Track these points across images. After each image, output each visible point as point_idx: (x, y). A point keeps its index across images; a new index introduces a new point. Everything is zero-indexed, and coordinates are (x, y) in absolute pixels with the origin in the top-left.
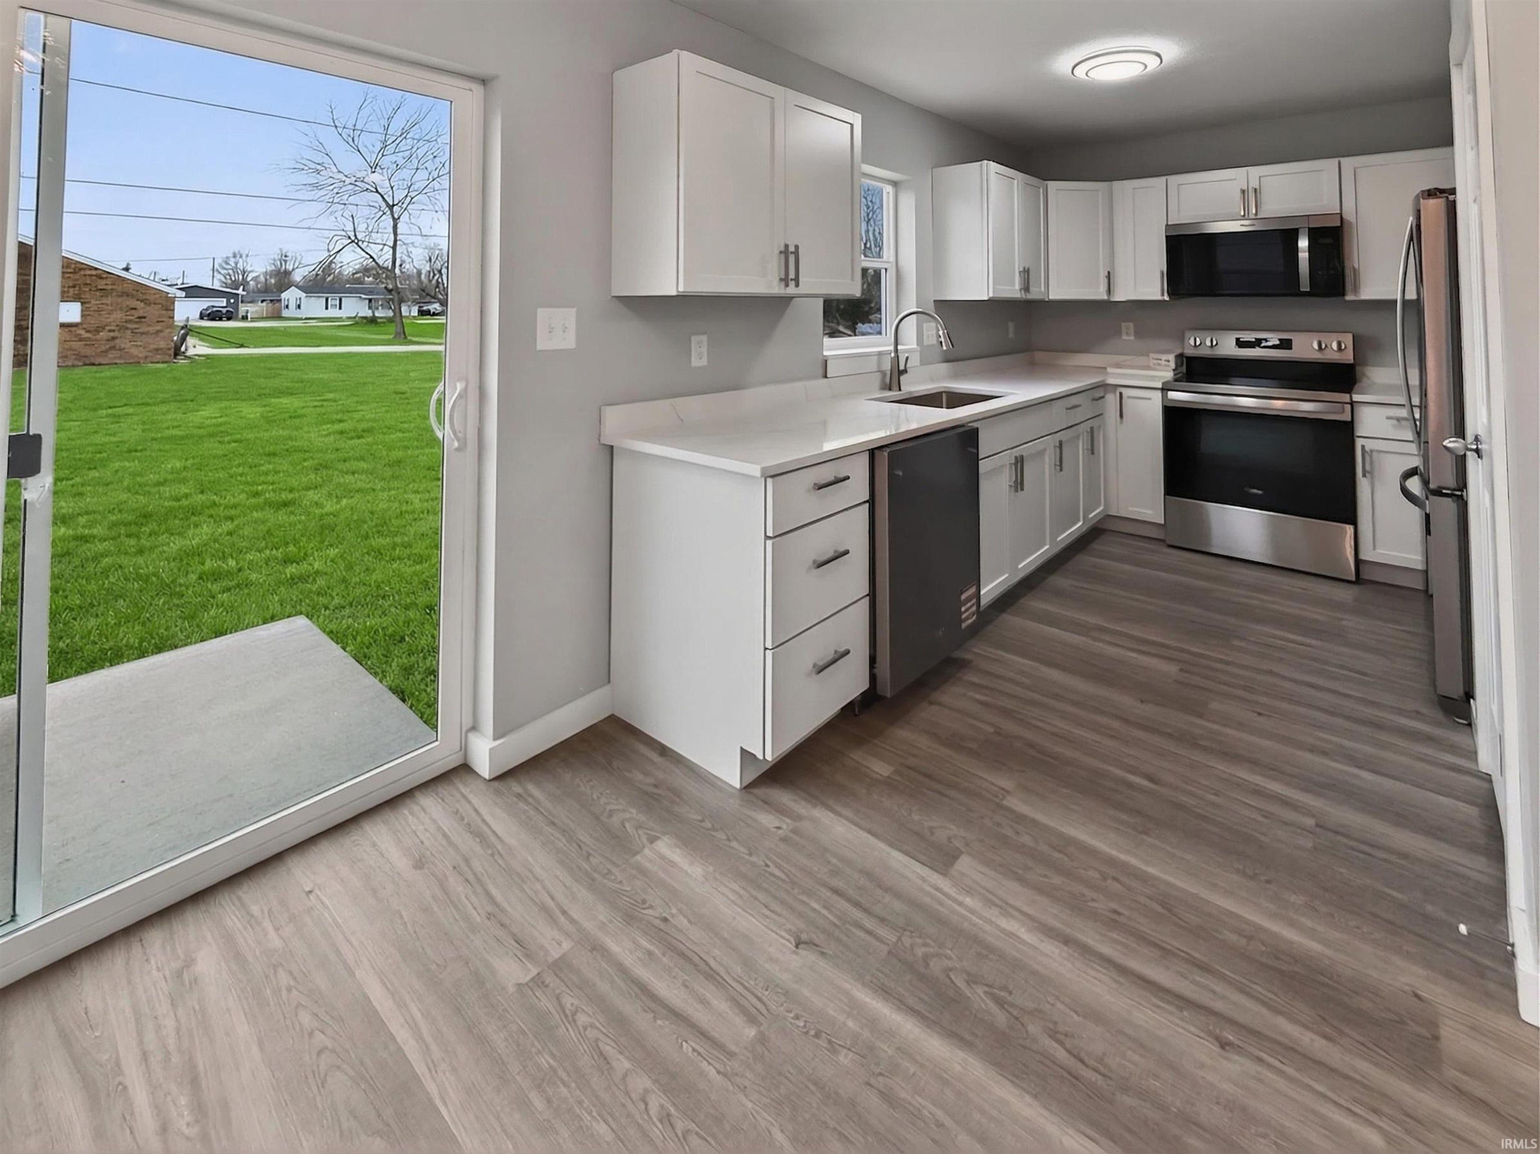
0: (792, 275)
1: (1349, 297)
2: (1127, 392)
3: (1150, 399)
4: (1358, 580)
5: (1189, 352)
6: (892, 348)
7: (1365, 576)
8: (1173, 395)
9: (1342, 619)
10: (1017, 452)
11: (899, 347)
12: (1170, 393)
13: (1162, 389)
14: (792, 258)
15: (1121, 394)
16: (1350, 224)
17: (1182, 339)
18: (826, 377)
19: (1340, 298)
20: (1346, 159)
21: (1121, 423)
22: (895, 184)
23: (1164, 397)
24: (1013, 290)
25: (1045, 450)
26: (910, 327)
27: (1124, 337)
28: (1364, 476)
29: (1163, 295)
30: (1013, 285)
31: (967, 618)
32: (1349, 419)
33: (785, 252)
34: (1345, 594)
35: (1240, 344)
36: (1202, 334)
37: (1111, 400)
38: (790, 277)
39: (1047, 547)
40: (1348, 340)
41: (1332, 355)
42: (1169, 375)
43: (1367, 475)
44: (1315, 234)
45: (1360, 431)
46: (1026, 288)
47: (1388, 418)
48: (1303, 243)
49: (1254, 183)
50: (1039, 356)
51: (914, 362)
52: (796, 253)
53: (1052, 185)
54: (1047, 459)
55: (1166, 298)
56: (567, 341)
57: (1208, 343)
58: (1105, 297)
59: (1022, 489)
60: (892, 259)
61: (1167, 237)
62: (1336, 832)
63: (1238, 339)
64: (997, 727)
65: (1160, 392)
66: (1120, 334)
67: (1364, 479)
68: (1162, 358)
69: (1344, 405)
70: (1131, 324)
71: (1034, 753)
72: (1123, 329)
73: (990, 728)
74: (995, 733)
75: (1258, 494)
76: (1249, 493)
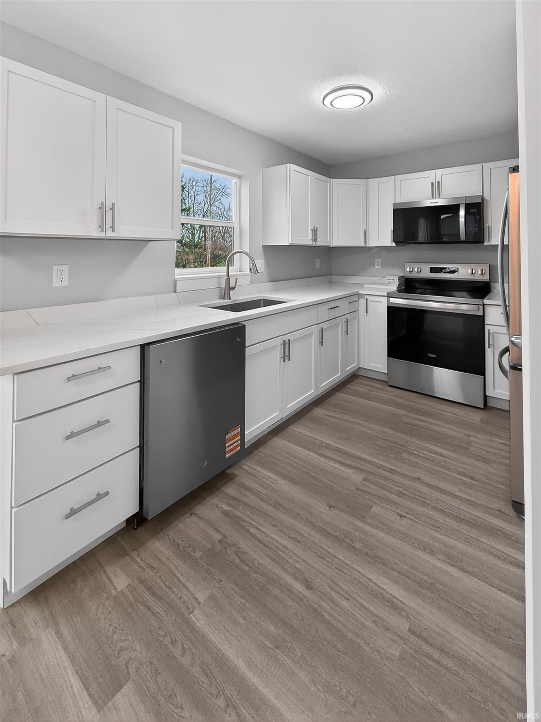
0: (110, 224)
1: (487, 243)
2: (370, 298)
3: (381, 302)
4: (485, 407)
5: (406, 275)
6: (226, 274)
7: (490, 403)
8: (392, 300)
9: (473, 436)
10: (286, 338)
11: (230, 274)
12: (391, 299)
13: (389, 297)
14: (108, 212)
15: (367, 299)
16: (487, 200)
17: (403, 268)
18: (176, 292)
19: (481, 244)
20: (486, 164)
21: (366, 316)
22: (240, 177)
23: (388, 301)
25: (309, 335)
27: (377, 267)
28: (489, 347)
29: (392, 243)
30: (307, 237)
31: (231, 451)
32: (482, 314)
33: (102, 208)
34: (476, 417)
35: (433, 270)
36: (413, 264)
37: (362, 302)
39: (313, 391)
40: (486, 268)
41: (478, 277)
42: (394, 287)
43: (491, 346)
44: (468, 207)
45: (488, 321)
46: (315, 239)
48: (462, 213)
49: (439, 179)
50: (334, 278)
52: (112, 209)
53: (335, 181)
54: (313, 340)
55: (394, 244)
57: (416, 270)
58: (364, 245)
59: (289, 360)
60: (237, 222)
61: (393, 210)
62: (420, 637)
63: (431, 268)
64: (224, 536)
65: (386, 298)
66: (375, 265)
67: (490, 349)
68: (392, 279)
69: (480, 306)
70: (380, 260)
71: (237, 561)
72: (376, 262)
73: (219, 537)
74: (220, 541)
75: (434, 357)
76: (430, 356)
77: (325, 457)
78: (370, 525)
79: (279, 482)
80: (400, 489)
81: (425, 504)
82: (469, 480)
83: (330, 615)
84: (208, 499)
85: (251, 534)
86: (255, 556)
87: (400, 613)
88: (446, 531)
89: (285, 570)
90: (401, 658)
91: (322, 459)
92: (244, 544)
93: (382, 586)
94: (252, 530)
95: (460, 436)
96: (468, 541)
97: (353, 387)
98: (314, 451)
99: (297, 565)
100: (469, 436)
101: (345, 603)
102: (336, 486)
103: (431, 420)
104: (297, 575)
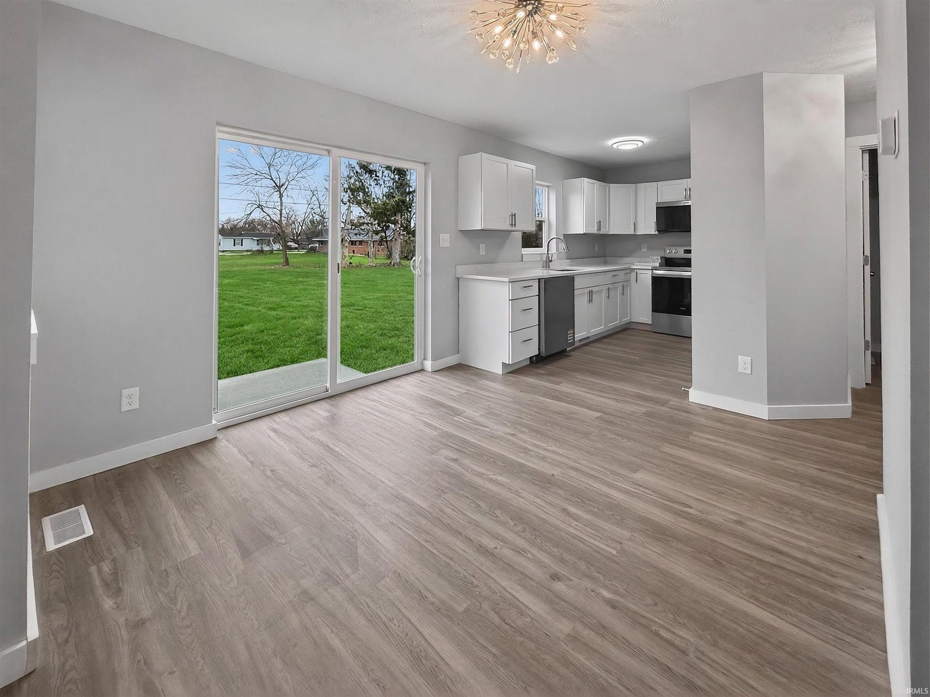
0: (514, 223)
3: (647, 274)
5: (666, 255)
6: (547, 252)
8: (656, 272)
10: (591, 289)
11: (549, 252)
12: (654, 271)
14: (514, 217)
15: (637, 272)
17: (663, 250)
18: (523, 261)
21: (637, 284)
22: (548, 187)
23: (652, 272)
24: (594, 230)
25: (602, 290)
26: (553, 243)
27: (643, 250)
29: (655, 232)
30: (594, 228)
31: (570, 340)
33: (512, 216)
36: (672, 248)
37: (633, 275)
38: (513, 224)
39: (603, 327)
42: (657, 264)
46: (599, 229)
50: (608, 259)
51: (555, 257)
52: (515, 215)
53: (612, 185)
54: (604, 294)
55: (657, 233)
56: (447, 244)
57: (674, 251)
58: (633, 233)
59: (592, 302)
60: (547, 216)
61: (656, 208)
63: (684, 250)
65: (651, 271)
68: (655, 258)
70: (645, 244)
72: (643, 246)
75: (684, 310)
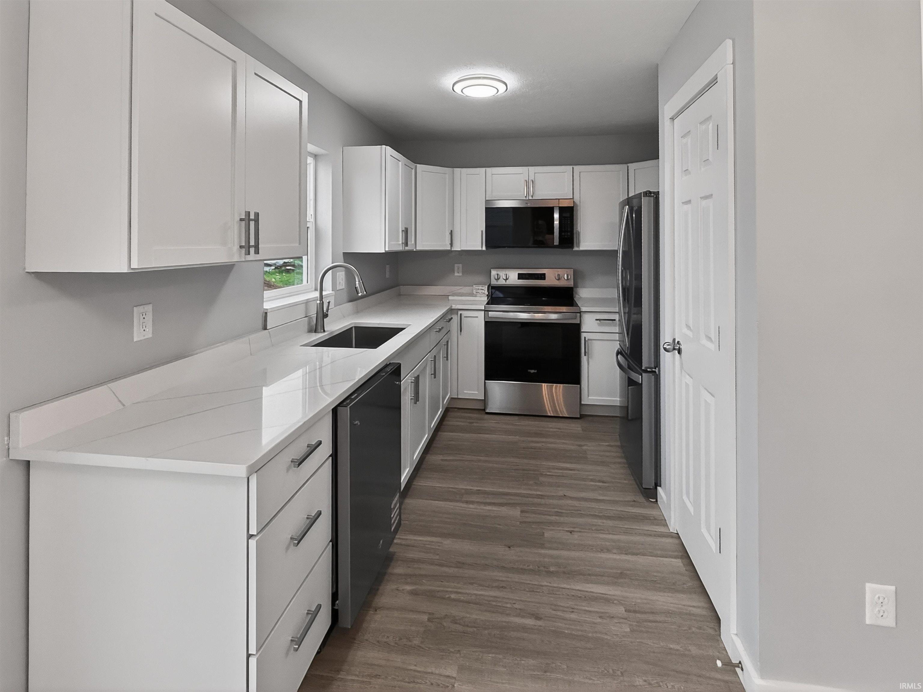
0: (252, 243)
1: (576, 249)
2: (464, 314)
3: (478, 318)
4: (582, 417)
5: (494, 282)
8: (490, 314)
9: (584, 446)
10: (415, 373)
12: (488, 313)
13: (485, 311)
14: (252, 224)
15: (461, 314)
16: (577, 205)
17: (490, 275)
18: (266, 329)
19: (570, 249)
20: (577, 166)
21: (461, 334)
22: (316, 157)
23: (485, 316)
24: (398, 245)
27: (456, 274)
28: (585, 355)
29: (482, 247)
30: (398, 241)
31: (394, 522)
32: (579, 322)
33: (246, 219)
34: (576, 427)
35: (521, 276)
36: (500, 271)
37: (455, 319)
38: (250, 244)
39: (426, 436)
40: (572, 273)
41: (564, 282)
42: (485, 299)
44: (562, 210)
45: (584, 328)
46: (405, 243)
47: (597, 320)
48: (556, 216)
49: (532, 178)
50: (403, 289)
51: (334, 304)
52: (257, 220)
53: (420, 167)
55: (484, 249)
57: (504, 277)
58: (449, 248)
59: (418, 401)
60: (314, 219)
61: (486, 208)
62: (635, 612)
63: (519, 274)
64: (430, 614)
65: (482, 312)
66: (454, 272)
67: (585, 357)
68: (480, 288)
69: (577, 314)
70: (460, 265)
71: (460, 628)
72: (456, 268)
73: (425, 617)
74: (429, 620)
75: (534, 373)
76: (530, 372)
77: (472, 503)
78: (550, 548)
79: (445, 542)
80: (556, 510)
81: (582, 516)
82: (600, 484)
83: (568, 629)
84: (381, 588)
85: (454, 600)
86: (474, 616)
87: (613, 603)
88: (608, 530)
89: (508, 615)
90: (632, 631)
91: (471, 506)
92: (455, 611)
93: (590, 590)
94: (453, 596)
95: (573, 447)
96: (627, 532)
97: (451, 423)
98: (457, 501)
99: (516, 606)
100: (580, 446)
101: (573, 616)
102: (501, 527)
103: (544, 440)
104: (521, 613)
